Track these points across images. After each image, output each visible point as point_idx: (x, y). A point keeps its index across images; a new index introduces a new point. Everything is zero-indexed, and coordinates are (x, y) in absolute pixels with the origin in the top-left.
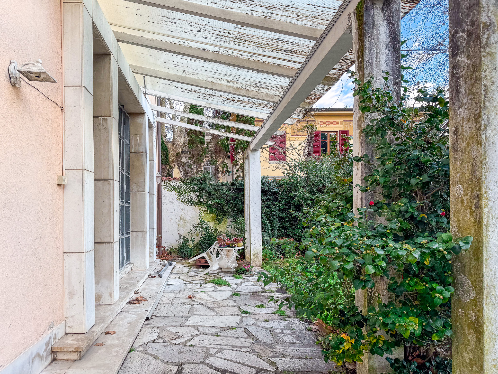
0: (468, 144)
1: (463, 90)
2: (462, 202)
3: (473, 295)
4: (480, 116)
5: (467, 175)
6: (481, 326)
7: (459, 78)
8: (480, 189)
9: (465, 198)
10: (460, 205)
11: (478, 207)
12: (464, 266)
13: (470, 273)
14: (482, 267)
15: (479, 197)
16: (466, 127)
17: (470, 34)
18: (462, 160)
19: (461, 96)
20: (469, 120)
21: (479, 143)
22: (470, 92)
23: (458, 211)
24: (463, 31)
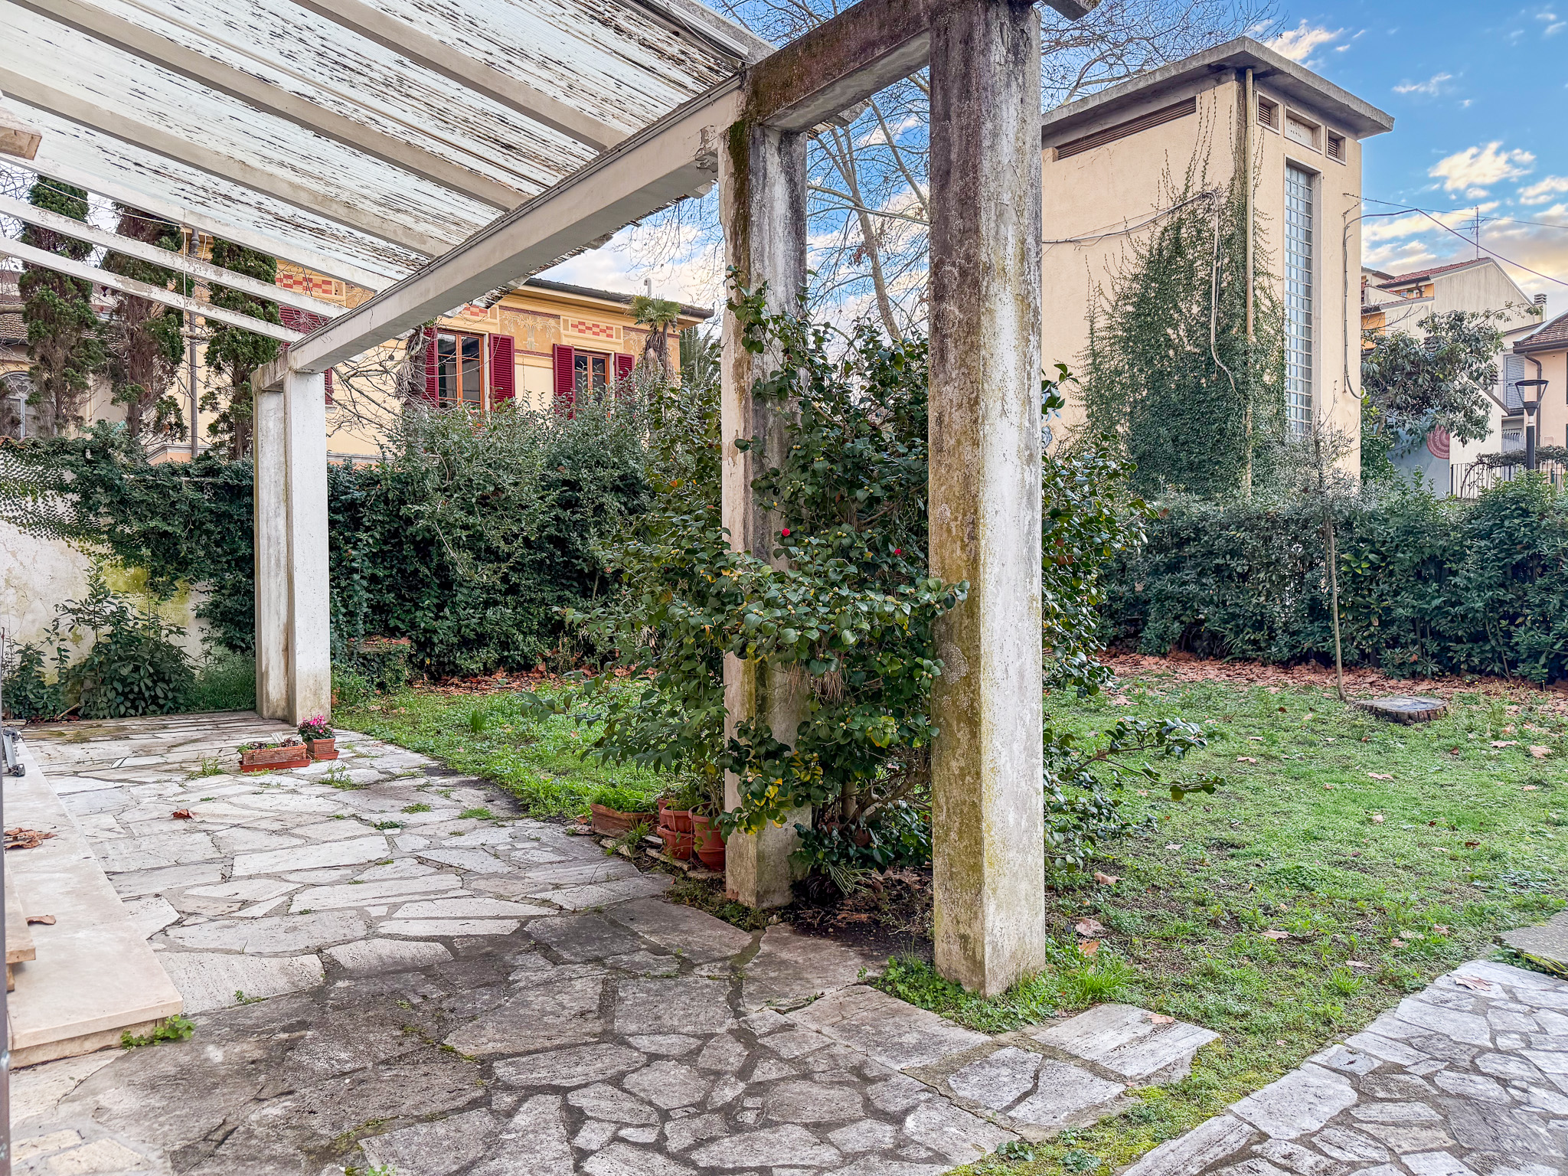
0: (959, 442)
1: (951, 357)
2: (949, 531)
3: (964, 670)
4: (977, 403)
5: (957, 489)
6: (978, 712)
7: (945, 336)
8: (976, 511)
9: (953, 524)
10: (945, 535)
11: (974, 537)
12: (950, 628)
13: (960, 638)
14: (978, 627)
15: (974, 524)
16: (956, 416)
17: (964, 273)
18: (950, 466)
19: (948, 366)
20: (960, 406)
21: (976, 443)
22: (963, 363)
23: (941, 545)
24: (954, 264)
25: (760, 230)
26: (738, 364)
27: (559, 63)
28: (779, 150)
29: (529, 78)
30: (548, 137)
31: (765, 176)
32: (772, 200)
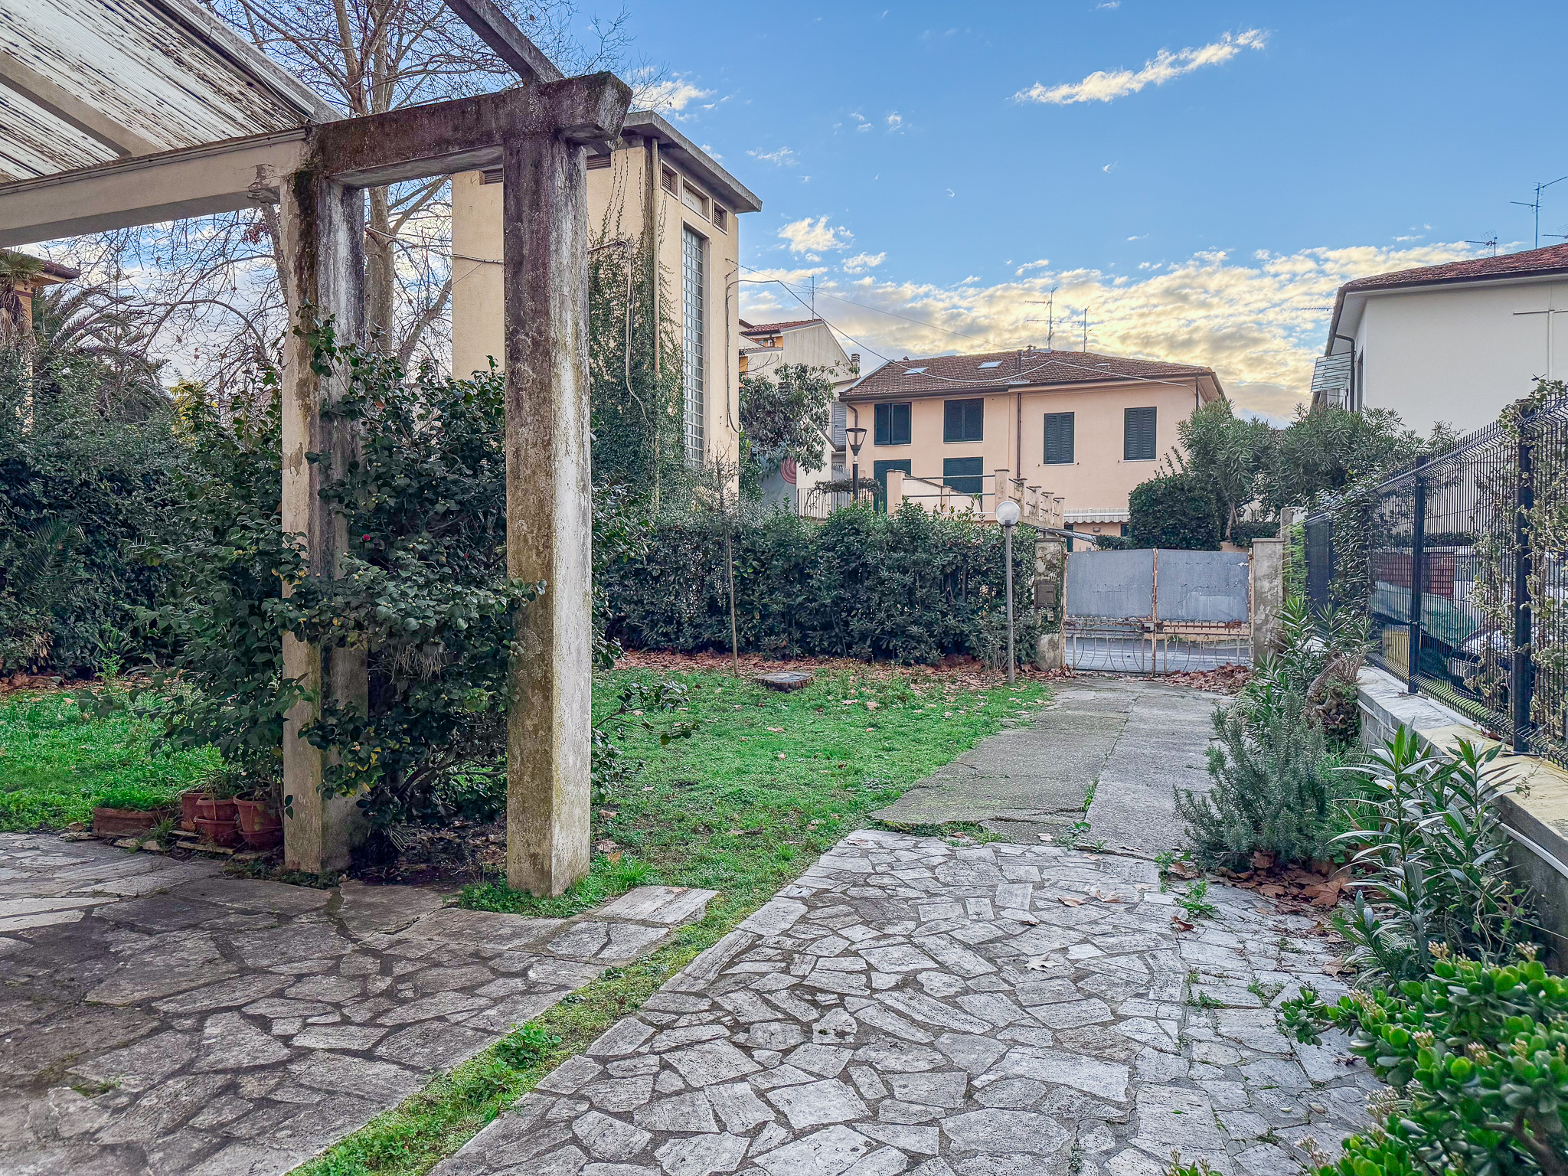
0: (534, 472)
1: (526, 406)
2: (526, 541)
3: (539, 649)
4: (549, 443)
5: (532, 509)
6: (551, 682)
7: (521, 389)
8: (549, 527)
9: (529, 536)
10: (522, 544)
11: (548, 546)
12: (526, 618)
13: (535, 623)
14: (551, 616)
15: (549, 536)
16: (531, 452)
17: (536, 343)
18: (526, 491)
19: (524, 413)
20: (535, 445)
21: (549, 475)
22: (537, 412)
23: (518, 552)
24: (527, 335)
25: (326, 269)
26: (302, 384)
27: (99, 72)
28: (342, 201)
29: (52, 74)
30: (54, 127)
31: (330, 223)
32: (336, 243)
